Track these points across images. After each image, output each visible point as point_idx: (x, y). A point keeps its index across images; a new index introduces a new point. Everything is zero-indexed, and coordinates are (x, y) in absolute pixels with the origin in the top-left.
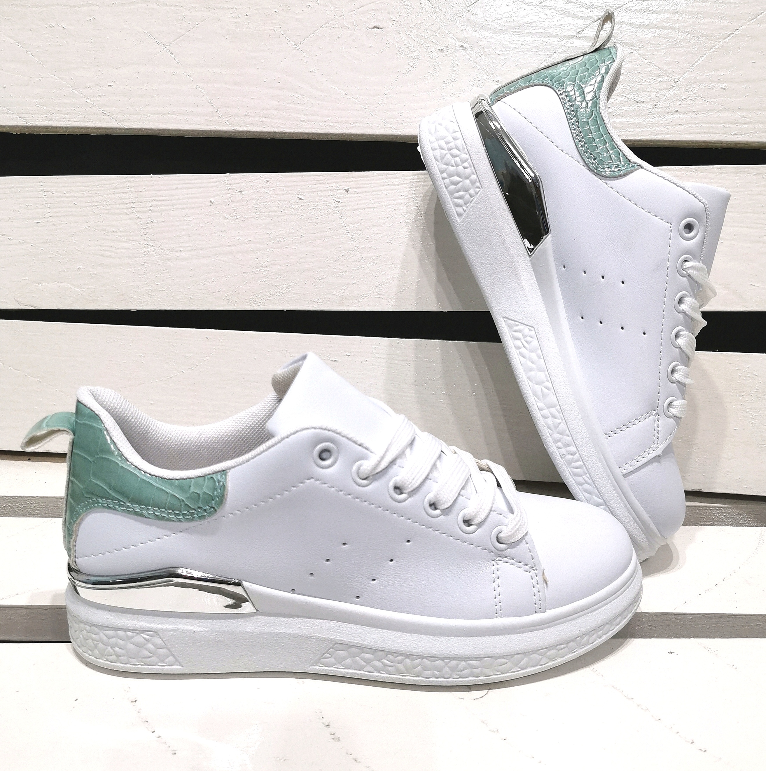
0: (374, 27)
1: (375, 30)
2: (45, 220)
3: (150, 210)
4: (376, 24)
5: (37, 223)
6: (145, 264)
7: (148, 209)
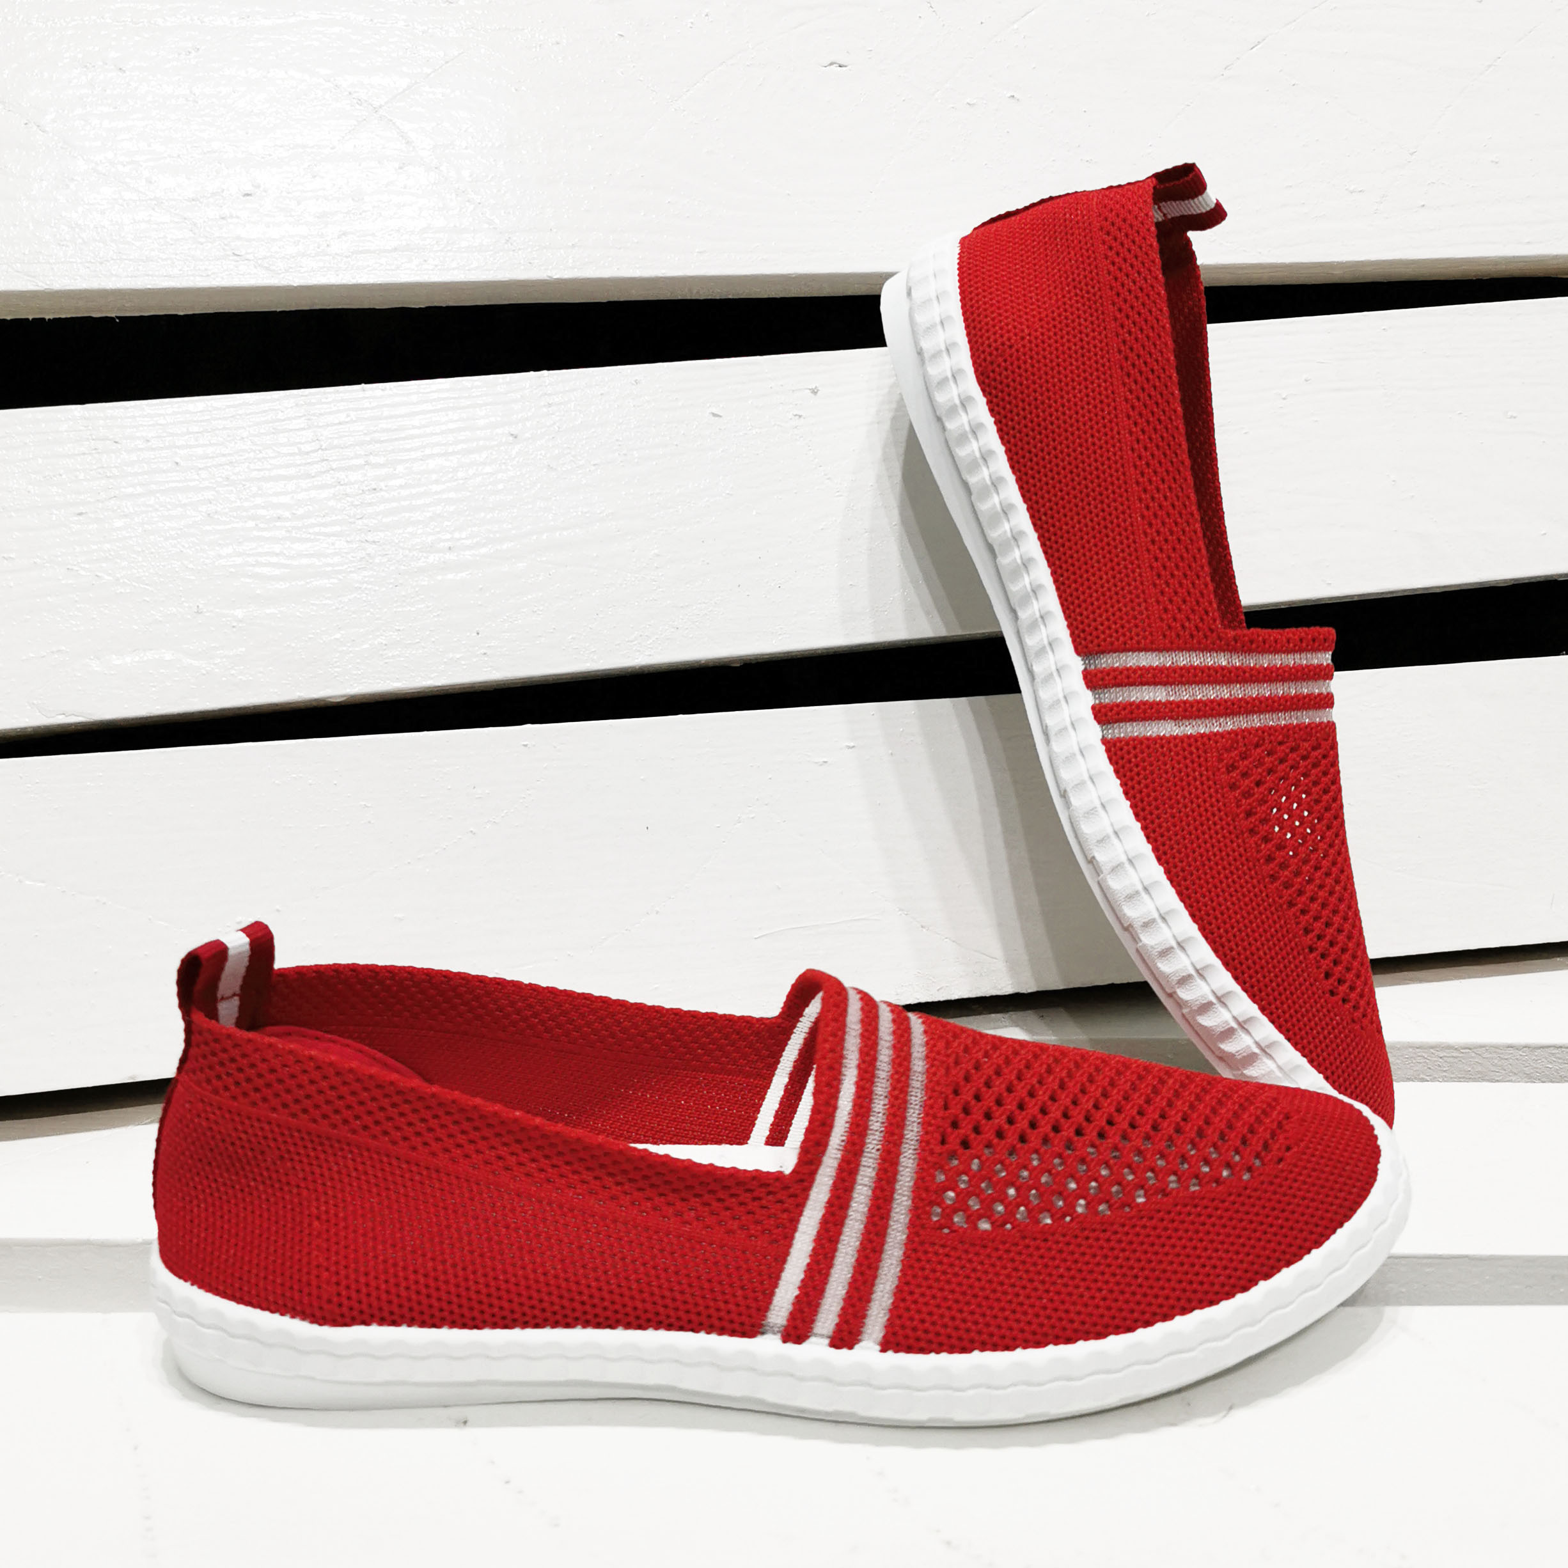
0: (831, 64)
1: (833, 67)
2: (100, 505)
3: (367, 463)
4: (832, 59)
5: (80, 514)
6: (365, 585)
7: (361, 461)
